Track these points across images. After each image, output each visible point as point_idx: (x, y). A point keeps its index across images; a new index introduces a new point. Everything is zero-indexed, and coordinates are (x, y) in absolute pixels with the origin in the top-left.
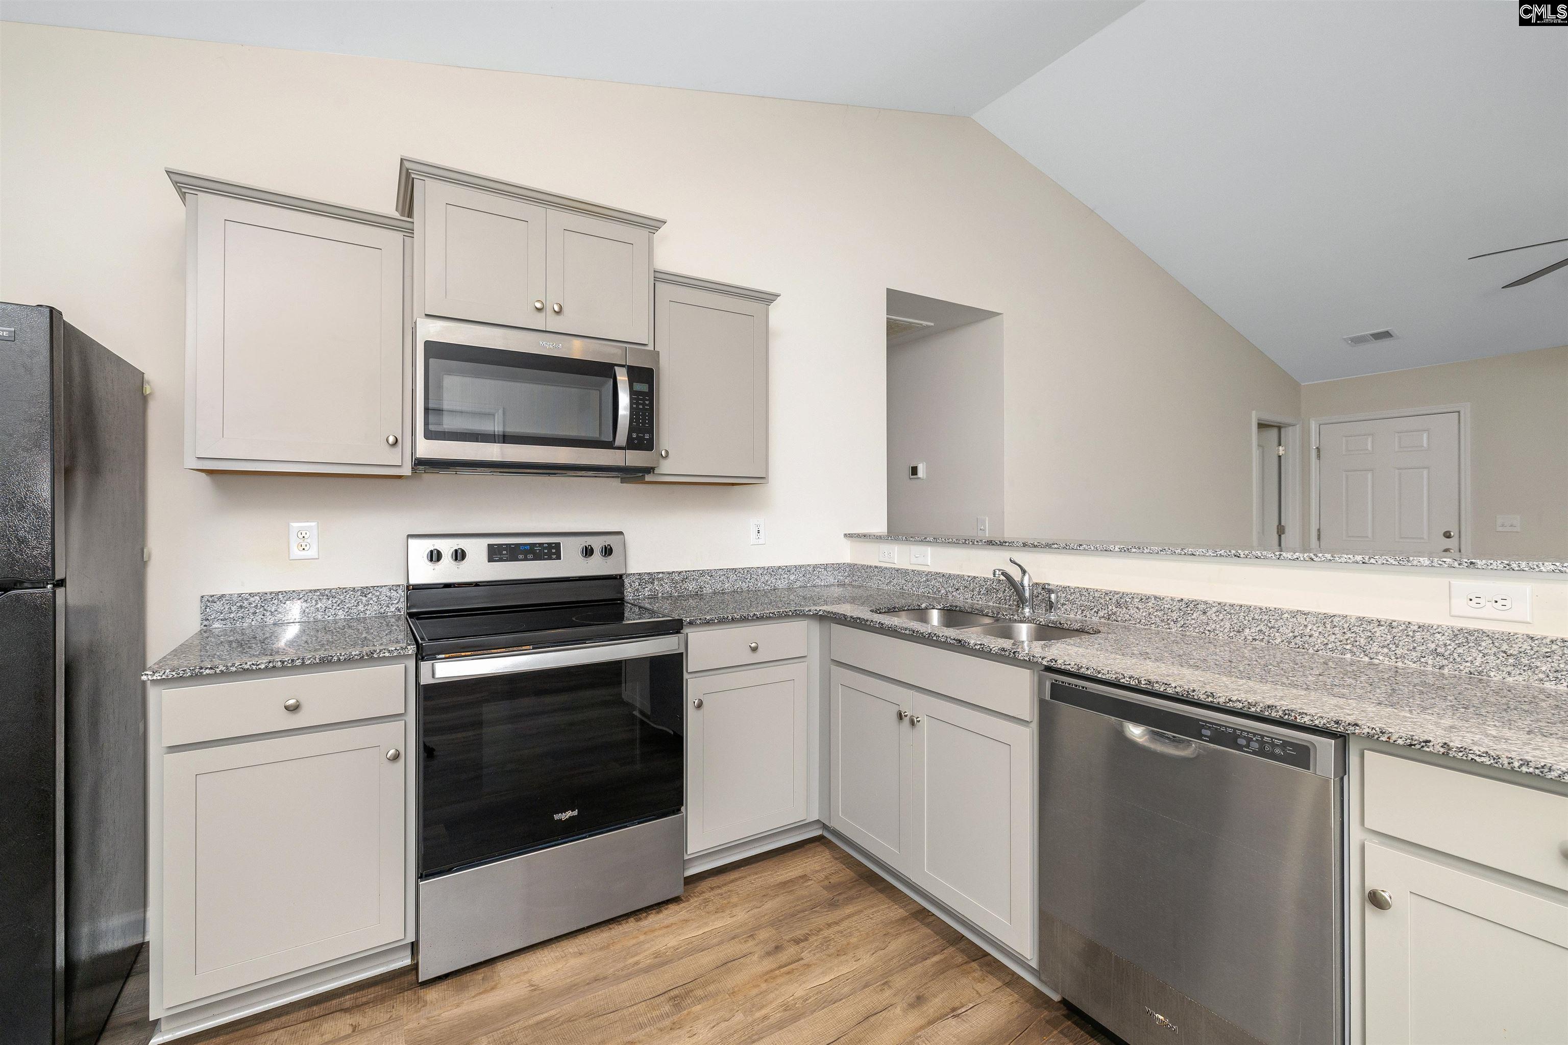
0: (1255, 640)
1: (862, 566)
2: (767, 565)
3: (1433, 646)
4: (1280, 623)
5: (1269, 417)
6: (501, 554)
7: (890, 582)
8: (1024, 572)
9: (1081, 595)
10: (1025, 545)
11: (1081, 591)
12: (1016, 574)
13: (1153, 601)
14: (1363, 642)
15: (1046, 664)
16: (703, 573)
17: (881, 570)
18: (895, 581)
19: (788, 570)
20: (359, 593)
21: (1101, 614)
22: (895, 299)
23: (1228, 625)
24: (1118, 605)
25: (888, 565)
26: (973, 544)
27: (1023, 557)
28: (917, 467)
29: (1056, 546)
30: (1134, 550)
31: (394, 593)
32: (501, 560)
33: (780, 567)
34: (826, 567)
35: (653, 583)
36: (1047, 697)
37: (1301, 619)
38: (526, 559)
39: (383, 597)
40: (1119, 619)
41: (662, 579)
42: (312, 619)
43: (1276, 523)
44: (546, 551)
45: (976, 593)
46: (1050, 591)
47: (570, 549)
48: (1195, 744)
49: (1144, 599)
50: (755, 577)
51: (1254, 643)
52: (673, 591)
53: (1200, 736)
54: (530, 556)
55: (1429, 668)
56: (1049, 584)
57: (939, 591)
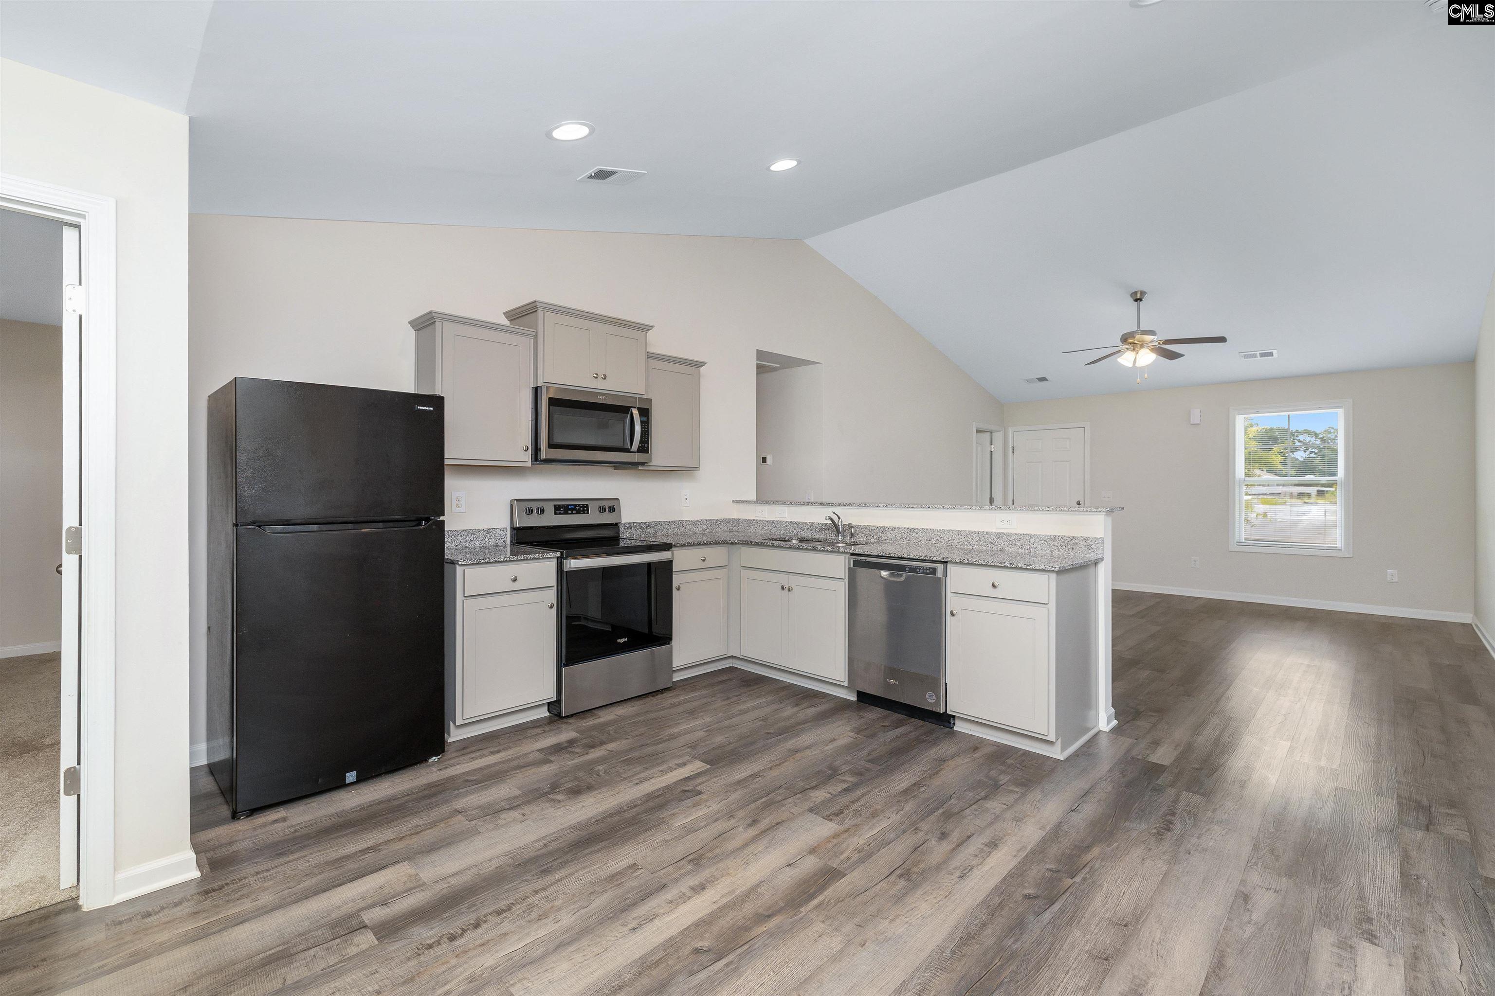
0: (935, 543)
1: (744, 520)
2: (691, 519)
3: (990, 540)
4: (944, 535)
5: (982, 426)
6: (560, 510)
7: (763, 528)
8: (839, 518)
9: (866, 529)
10: (839, 505)
11: (866, 527)
12: (835, 518)
13: (897, 530)
14: (970, 540)
15: (851, 552)
16: (657, 523)
17: (757, 521)
18: (766, 528)
19: (702, 522)
20: (486, 532)
21: (875, 537)
22: (760, 354)
23: (926, 538)
24: (882, 532)
25: (761, 519)
26: (812, 505)
27: (839, 511)
28: (766, 457)
29: (854, 505)
30: (889, 506)
31: (503, 532)
32: (560, 514)
33: (698, 521)
34: (723, 521)
35: (631, 529)
36: (852, 566)
37: (951, 532)
38: (572, 513)
39: (497, 535)
40: (883, 539)
41: (636, 526)
42: (464, 546)
43: (989, 496)
44: (582, 509)
45: (814, 531)
46: (852, 527)
47: (593, 508)
48: (905, 574)
49: (893, 529)
50: (685, 526)
51: (935, 545)
52: (642, 534)
53: (905, 571)
54: (574, 512)
55: (989, 548)
56: (851, 524)
57: (793, 532)
